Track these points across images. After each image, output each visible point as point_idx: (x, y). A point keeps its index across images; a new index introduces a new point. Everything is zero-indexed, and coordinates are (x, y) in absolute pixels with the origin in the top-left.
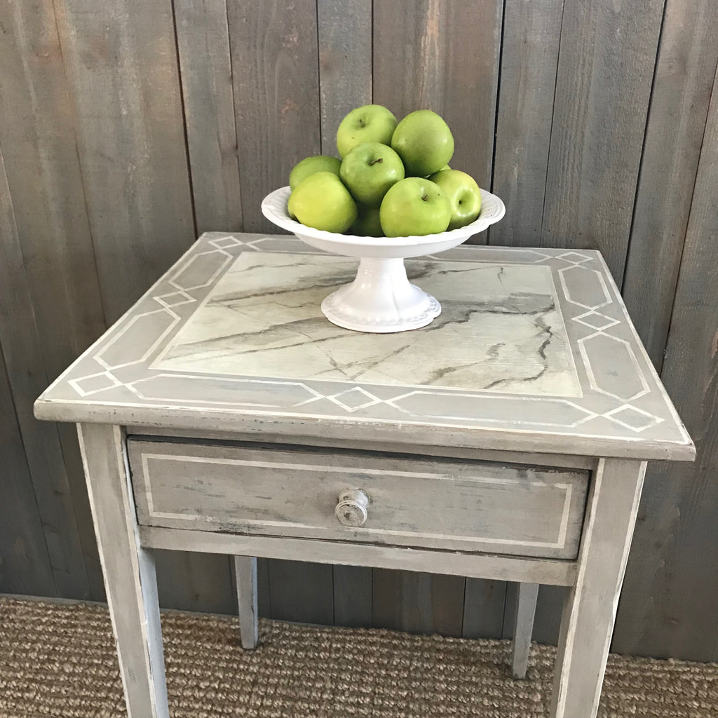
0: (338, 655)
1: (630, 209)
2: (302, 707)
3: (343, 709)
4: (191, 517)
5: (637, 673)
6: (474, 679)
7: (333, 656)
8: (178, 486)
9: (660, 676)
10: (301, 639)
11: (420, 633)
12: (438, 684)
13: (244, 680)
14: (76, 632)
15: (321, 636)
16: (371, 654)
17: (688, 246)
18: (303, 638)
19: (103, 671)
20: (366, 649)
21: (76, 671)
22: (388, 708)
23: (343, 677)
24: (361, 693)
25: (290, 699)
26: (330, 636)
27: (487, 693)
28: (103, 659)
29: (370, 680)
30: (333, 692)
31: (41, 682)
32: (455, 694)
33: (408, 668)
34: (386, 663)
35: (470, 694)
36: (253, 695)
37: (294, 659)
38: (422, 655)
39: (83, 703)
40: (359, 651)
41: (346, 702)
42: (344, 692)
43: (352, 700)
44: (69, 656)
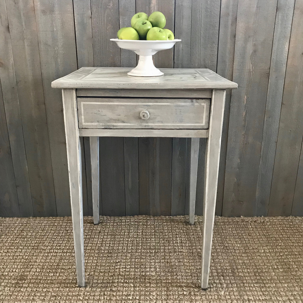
0: (129, 223)
1: (216, 56)
4: (96, 124)
5: (231, 221)
7: (127, 223)
8: (92, 113)
9: (238, 221)
10: (114, 220)
11: (157, 216)
12: (164, 228)
13: (96, 232)
14: (30, 225)
15: (122, 219)
16: (141, 222)
17: (234, 68)
19: (43, 233)
20: (138, 221)
21: (33, 234)
22: (148, 235)
23: (131, 229)
24: (138, 232)
25: (113, 235)
26: (125, 218)
27: (181, 229)
28: (42, 230)
29: (141, 228)
30: (128, 233)
31: (20, 238)
32: (170, 230)
33: (154, 225)
34: (146, 224)
35: (176, 230)
36: (100, 235)
37: (113, 225)
38: (158, 221)
39: (38, 242)
40: (136, 222)
41: (133, 235)
42: (132, 232)
43: (135, 234)
44: (29, 231)
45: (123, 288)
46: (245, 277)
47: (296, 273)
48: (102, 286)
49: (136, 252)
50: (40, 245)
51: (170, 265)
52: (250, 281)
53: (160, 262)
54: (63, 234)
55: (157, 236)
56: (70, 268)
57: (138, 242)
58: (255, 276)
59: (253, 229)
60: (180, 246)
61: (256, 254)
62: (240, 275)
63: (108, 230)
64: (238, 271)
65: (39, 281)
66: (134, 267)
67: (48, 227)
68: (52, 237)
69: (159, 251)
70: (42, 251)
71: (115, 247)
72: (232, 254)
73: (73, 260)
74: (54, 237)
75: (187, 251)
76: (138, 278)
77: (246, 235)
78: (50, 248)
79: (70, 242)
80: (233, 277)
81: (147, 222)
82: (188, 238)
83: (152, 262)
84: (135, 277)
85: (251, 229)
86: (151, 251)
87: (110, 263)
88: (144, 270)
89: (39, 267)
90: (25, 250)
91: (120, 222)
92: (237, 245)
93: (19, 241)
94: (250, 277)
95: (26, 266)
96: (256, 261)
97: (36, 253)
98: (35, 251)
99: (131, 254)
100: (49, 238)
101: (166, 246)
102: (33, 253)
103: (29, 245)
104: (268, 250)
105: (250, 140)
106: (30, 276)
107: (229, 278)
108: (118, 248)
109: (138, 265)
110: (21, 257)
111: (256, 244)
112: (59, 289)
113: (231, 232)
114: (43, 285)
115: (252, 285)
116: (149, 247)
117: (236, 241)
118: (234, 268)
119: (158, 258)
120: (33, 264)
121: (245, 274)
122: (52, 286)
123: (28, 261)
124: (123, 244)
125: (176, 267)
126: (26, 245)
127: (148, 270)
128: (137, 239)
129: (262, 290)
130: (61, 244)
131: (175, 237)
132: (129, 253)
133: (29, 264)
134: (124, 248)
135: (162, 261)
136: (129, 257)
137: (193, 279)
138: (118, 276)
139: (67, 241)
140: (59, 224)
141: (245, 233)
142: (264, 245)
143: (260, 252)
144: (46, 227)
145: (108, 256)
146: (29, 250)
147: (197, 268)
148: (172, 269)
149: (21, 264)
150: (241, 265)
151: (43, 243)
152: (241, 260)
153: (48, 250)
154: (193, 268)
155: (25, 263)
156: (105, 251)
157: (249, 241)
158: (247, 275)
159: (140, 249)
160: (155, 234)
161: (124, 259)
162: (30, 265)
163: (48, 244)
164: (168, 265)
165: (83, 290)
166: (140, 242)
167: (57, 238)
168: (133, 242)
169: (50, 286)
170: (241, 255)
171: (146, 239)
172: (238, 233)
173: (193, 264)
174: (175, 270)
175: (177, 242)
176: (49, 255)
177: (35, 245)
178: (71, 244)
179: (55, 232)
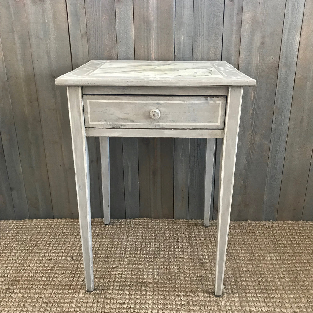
2: (116, 241)
3: (131, 240)
4: (103, 123)
5: (237, 225)
6: (179, 230)
7: (127, 226)
8: (99, 112)
9: (245, 225)
11: (158, 219)
12: (166, 232)
13: (93, 235)
14: (26, 227)
15: (122, 221)
16: (141, 225)
17: (240, 62)
18: (115, 223)
19: (39, 236)
20: (138, 224)
21: (28, 237)
22: (148, 239)
23: (131, 232)
24: (138, 236)
25: (111, 238)
26: (125, 221)
27: (184, 233)
28: (38, 233)
29: (141, 232)
30: (127, 236)
31: (14, 241)
32: (172, 234)
33: (155, 228)
34: (146, 227)
35: (177, 234)
36: (97, 238)
37: (112, 228)
38: (159, 224)
39: (33, 245)
40: (136, 224)
41: (132, 238)
42: (131, 236)
43: (134, 237)
44: (24, 234)
45: (118, 296)
46: (248, 287)
47: (303, 283)
48: (96, 293)
49: (134, 257)
50: (35, 248)
51: (169, 272)
52: (253, 291)
53: (158, 269)
54: (60, 237)
55: (158, 240)
56: (64, 273)
57: (137, 246)
58: (259, 285)
59: (260, 234)
60: (181, 252)
61: (262, 262)
62: (243, 284)
63: (107, 233)
64: (241, 280)
65: (31, 286)
66: (131, 273)
67: (44, 229)
68: (47, 240)
69: (158, 256)
70: (36, 254)
71: (113, 251)
72: (236, 261)
73: (68, 264)
74: (50, 240)
75: (188, 257)
76: (135, 285)
77: (252, 240)
78: (45, 251)
79: (66, 245)
80: (236, 286)
81: (147, 225)
82: (190, 243)
83: (150, 268)
84: (132, 285)
85: (258, 235)
86: (150, 256)
87: (107, 268)
88: (141, 276)
89: (33, 271)
90: (19, 254)
91: (119, 225)
92: (242, 252)
93: (13, 244)
94: (254, 286)
95: (19, 271)
96: (261, 269)
97: (30, 257)
98: (29, 255)
99: (129, 260)
100: (45, 241)
101: (166, 251)
102: (27, 257)
103: (23, 249)
104: (275, 257)
105: (258, 139)
106: (22, 281)
107: (231, 287)
108: (115, 252)
109: (135, 271)
110: (14, 261)
111: (262, 250)
112: (51, 296)
113: (236, 237)
114: (34, 290)
115: (255, 296)
116: (148, 252)
117: (241, 248)
118: (237, 276)
119: (157, 264)
120: (26, 268)
121: (248, 283)
122: (44, 292)
123: (21, 266)
124: (121, 247)
125: (175, 274)
126: (21, 248)
127: (146, 277)
128: (137, 244)
129: (266, 301)
130: (57, 247)
131: (176, 241)
132: (127, 258)
133: (22, 268)
134: (121, 253)
135: (160, 267)
136: (127, 262)
137: (192, 287)
138: (113, 282)
139: (63, 244)
140: (56, 227)
141: (251, 238)
142: (271, 252)
143: (266, 260)
144: (42, 229)
145: (104, 260)
146: (23, 254)
147: (197, 276)
148: (171, 276)
149: (14, 269)
150: (245, 273)
151: (38, 246)
152: (245, 268)
153: (43, 253)
154: (193, 275)
155: (18, 268)
156: (102, 256)
157: (255, 247)
158: (251, 284)
159: (139, 254)
160: (155, 238)
161: (121, 265)
162: (23, 270)
163: (43, 247)
164: (167, 272)
165: (76, 296)
166: (139, 246)
167: (52, 241)
168: (132, 247)
169: (42, 292)
170: (246, 263)
171: (146, 243)
172: (244, 238)
173: (194, 271)
174: (173, 277)
175: (178, 247)
176: (44, 258)
177: (29, 249)
178: (67, 247)
179: (51, 235)
